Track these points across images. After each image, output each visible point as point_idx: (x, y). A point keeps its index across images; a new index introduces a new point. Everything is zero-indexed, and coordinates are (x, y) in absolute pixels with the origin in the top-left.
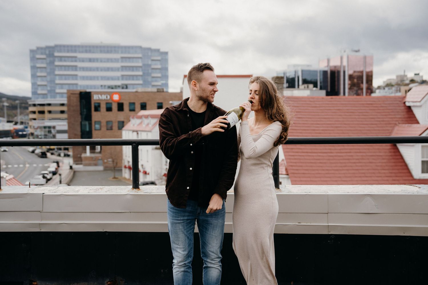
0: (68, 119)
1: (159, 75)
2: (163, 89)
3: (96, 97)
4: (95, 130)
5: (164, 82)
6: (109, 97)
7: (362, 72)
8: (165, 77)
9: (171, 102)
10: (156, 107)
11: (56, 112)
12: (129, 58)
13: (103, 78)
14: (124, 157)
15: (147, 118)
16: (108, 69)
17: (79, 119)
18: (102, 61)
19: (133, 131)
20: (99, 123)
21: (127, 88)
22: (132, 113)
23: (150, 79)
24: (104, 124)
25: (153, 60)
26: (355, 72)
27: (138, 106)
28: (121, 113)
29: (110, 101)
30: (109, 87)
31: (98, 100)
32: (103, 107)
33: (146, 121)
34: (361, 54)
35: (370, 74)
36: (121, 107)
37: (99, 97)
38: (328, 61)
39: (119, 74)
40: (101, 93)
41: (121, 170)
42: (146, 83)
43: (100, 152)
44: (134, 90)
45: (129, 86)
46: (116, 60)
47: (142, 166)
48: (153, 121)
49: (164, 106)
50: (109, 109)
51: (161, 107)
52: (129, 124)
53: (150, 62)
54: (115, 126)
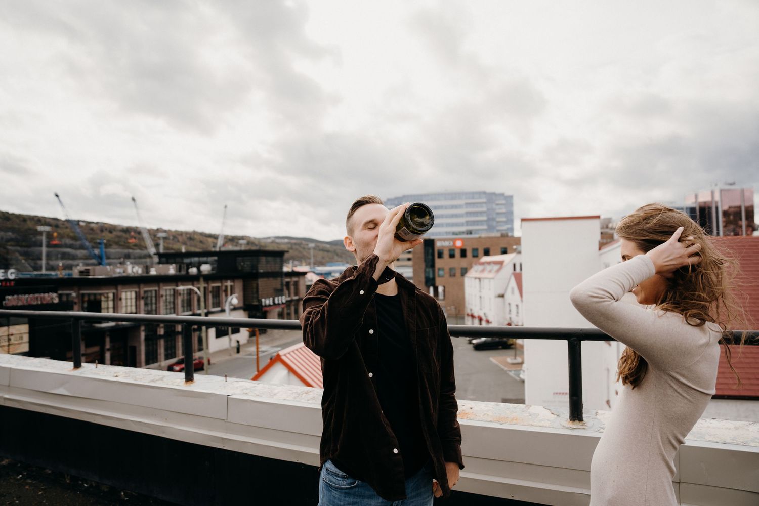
0: (413, 266)
1: (504, 219)
2: (507, 234)
4: (439, 276)
5: (509, 226)
6: (452, 244)
7: (740, 207)
8: (510, 221)
9: (515, 247)
10: (500, 252)
11: (403, 260)
12: (474, 204)
13: (448, 225)
14: (467, 304)
16: (453, 216)
17: (423, 265)
19: (476, 279)
20: (442, 269)
21: (471, 233)
22: (475, 259)
23: (494, 224)
24: (447, 270)
25: (498, 205)
26: (730, 208)
27: (481, 252)
28: (464, 259)
29: (453, 248)
30: (454, 233)
31: (441, 247)
32: (446, 254)
33: (488, 267)
34: (737, 187)
35: (750, 209)
36: (463, 253)
37: (442, 244)
38: (696, 197)
39: (463, 220)
40: (444, 240)
41: (463, 318)
42: (491, 228)
43: (443, 300)
44: (477, 236)
45: (473, 232)
46: (461, 207)
47: (485, 314)
48: (496, 267)
49: (508, 251)
50: (452, 256)
51: (504, 252)
52: (471, 271)
53: (494, 207)
54: (457, 272)
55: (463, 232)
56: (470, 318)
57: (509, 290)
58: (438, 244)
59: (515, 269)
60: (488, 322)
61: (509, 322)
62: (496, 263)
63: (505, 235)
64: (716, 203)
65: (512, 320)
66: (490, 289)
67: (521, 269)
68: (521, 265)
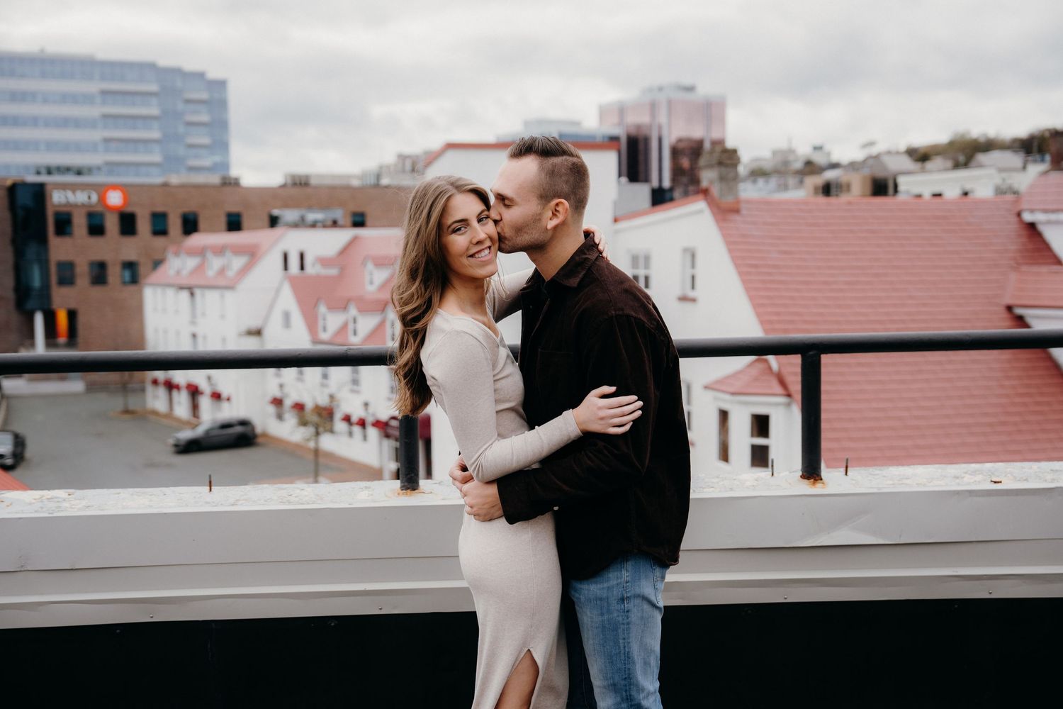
1: (206, 140)
3: (60, 197)
4: (60, 284)
5: (218, 159)
6: (95, 198)
8: (222, 145)
9: (276, 212)
10: (224, 227)
12: (124, 93)
15: (221, 252)
16: (64, 123)
17: (7, 254)
19: (181, 288)
20: (70, 264)
22: (160, 241)
23: (181, 150)
24: (83, 269)
25: (187, 101)
27: (175, 225)
28: (129, 242)
29: (99, 209)
31: (65, 206)
32: (80, 224)
36: (128, 223)
37: (67, 198)
39: (97, 135)
40: (74, 187)
41: (143, 390)
44: (158, 180)
46: (87, 99)
47: (209, 378)
48: (238, 262)
49: (245, 222)
50: (96, 229)
51: (234, 224)
52: (162, 270)
53: (180, 106)
54: (114, 273)
55: (99, 168)
56: (162, 391)
57: (277, 318)
58: (56, 198)
59: (286, 268)
60: (217, 396)
61: (278, 394)
62: (238, 250)
63: (232, 181)
64: (660, 128)
65: (286, 390)
66: (223, 317)
67: (302, 268)
68: (302, 256)
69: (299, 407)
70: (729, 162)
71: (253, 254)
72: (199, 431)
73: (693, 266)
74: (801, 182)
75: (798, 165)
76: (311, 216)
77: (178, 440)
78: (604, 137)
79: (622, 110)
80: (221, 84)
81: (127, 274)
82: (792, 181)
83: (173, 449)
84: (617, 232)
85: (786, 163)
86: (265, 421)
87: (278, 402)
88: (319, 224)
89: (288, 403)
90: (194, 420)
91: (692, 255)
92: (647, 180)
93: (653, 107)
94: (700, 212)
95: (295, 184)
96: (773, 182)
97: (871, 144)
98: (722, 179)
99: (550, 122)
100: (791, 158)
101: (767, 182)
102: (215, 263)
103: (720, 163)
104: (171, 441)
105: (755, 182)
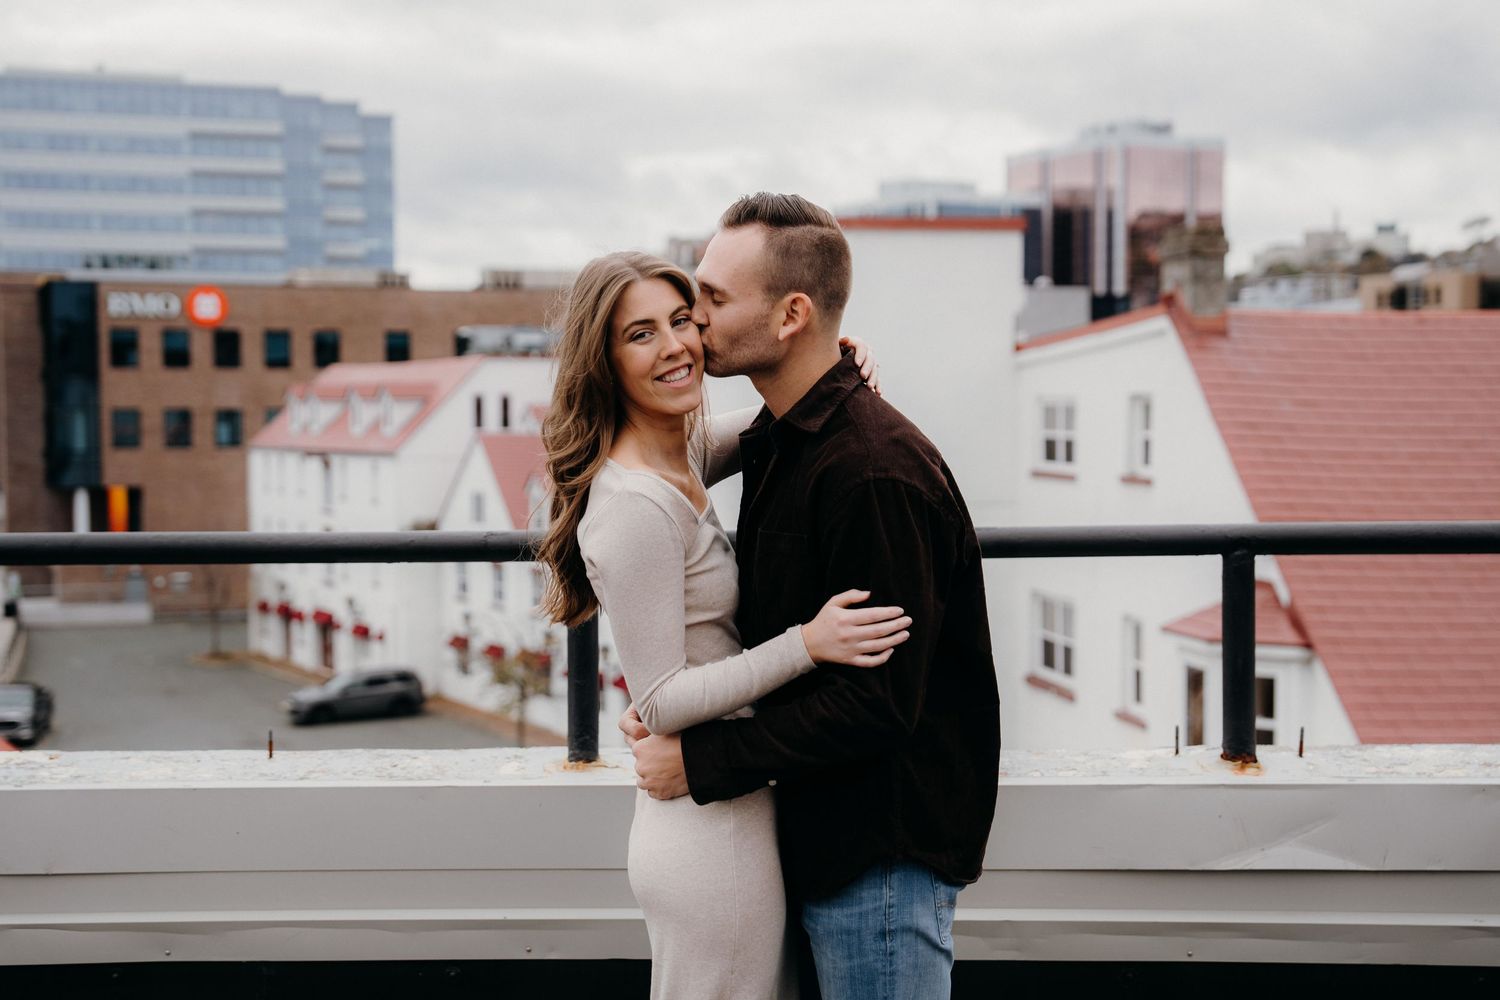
1: (356, 214)
3: (120, 306)
4: (116, 445)
5: (375, 243)
6: (175, 306)
8: (381, 222)
10: (381, 354)
12: (227, 138)
15: (374, 395)
16: (133, 184)
17: (36, 397)
18: (104, 146)
19: (309, 453)
20: (133, 415)
22: (278, 377)
23: (318, 229)
24: (154, 421)
25: (330, 150)
27: (302, 350)
28: (228, 375)
29: (182, 324)
31: (128, 318)
32: (151, 348)
33: (367, 411)
36: (227, 347)
37: (131, 306)
39: (182, 205)
40: (143, 289)
41: (244, 620)
42: (301, 248)
44: (277, 277)
46: (168, 146)
47: (351, 602)
48: (401, 413)
49: (417, 346)
51: (398, 350)
52: (278, 423)
53: (317, 158)
54: (204, 429)
55: (184, 259)
56: (274, 623)
57: (461, 505)
58: (116, 306)
59: (479, 421)
60: (362, 632)
61: (460, 630)
62: (401, 393)
63: (397, 281)
64: (1110, 194)
65: (475, 623)
66: (375, 501)
67: (506, 422)
68: (505, 404)
69: (495, 652)
70: (1206, 250)
71: (425, 399)
72: (333, 689)
73: (1147, 425)
74: (1356, 286)
75: (1351, 258)
76: (523, 339)
77: (298, 703)
78: (1013, 210)
79: (1045, 165)
80: (383, 123)
81: (224, 432)
82: (1338, 284)
83: (287, 718)
84: (1020, 367)
85: (1329, 254)
86: (440, 676)
87: (460, 643)
88: (535, 351)
89: (478, 644)
90: (324, 671)
91: (1144, 406)
92: (1086, 281)
93: (1099, 159)
94: (1160, 333)
95: (498, 285)
96: (1306, 286)
97: (1483, 221)
98: (1197, 278)
99: (924, 185)
100: (1339, 245)
101: (1295, 285)
102: (365, 414)
103: (1195, 253)
104: (287, 705)
105: (1273, 285)
